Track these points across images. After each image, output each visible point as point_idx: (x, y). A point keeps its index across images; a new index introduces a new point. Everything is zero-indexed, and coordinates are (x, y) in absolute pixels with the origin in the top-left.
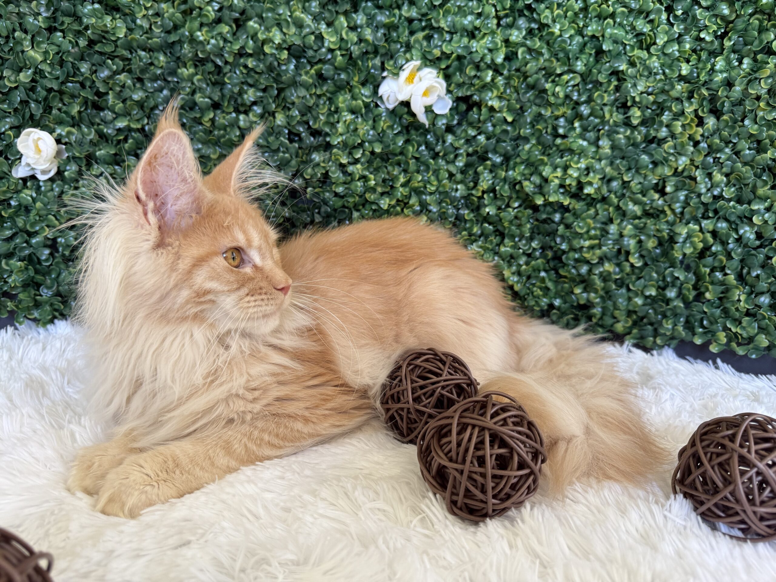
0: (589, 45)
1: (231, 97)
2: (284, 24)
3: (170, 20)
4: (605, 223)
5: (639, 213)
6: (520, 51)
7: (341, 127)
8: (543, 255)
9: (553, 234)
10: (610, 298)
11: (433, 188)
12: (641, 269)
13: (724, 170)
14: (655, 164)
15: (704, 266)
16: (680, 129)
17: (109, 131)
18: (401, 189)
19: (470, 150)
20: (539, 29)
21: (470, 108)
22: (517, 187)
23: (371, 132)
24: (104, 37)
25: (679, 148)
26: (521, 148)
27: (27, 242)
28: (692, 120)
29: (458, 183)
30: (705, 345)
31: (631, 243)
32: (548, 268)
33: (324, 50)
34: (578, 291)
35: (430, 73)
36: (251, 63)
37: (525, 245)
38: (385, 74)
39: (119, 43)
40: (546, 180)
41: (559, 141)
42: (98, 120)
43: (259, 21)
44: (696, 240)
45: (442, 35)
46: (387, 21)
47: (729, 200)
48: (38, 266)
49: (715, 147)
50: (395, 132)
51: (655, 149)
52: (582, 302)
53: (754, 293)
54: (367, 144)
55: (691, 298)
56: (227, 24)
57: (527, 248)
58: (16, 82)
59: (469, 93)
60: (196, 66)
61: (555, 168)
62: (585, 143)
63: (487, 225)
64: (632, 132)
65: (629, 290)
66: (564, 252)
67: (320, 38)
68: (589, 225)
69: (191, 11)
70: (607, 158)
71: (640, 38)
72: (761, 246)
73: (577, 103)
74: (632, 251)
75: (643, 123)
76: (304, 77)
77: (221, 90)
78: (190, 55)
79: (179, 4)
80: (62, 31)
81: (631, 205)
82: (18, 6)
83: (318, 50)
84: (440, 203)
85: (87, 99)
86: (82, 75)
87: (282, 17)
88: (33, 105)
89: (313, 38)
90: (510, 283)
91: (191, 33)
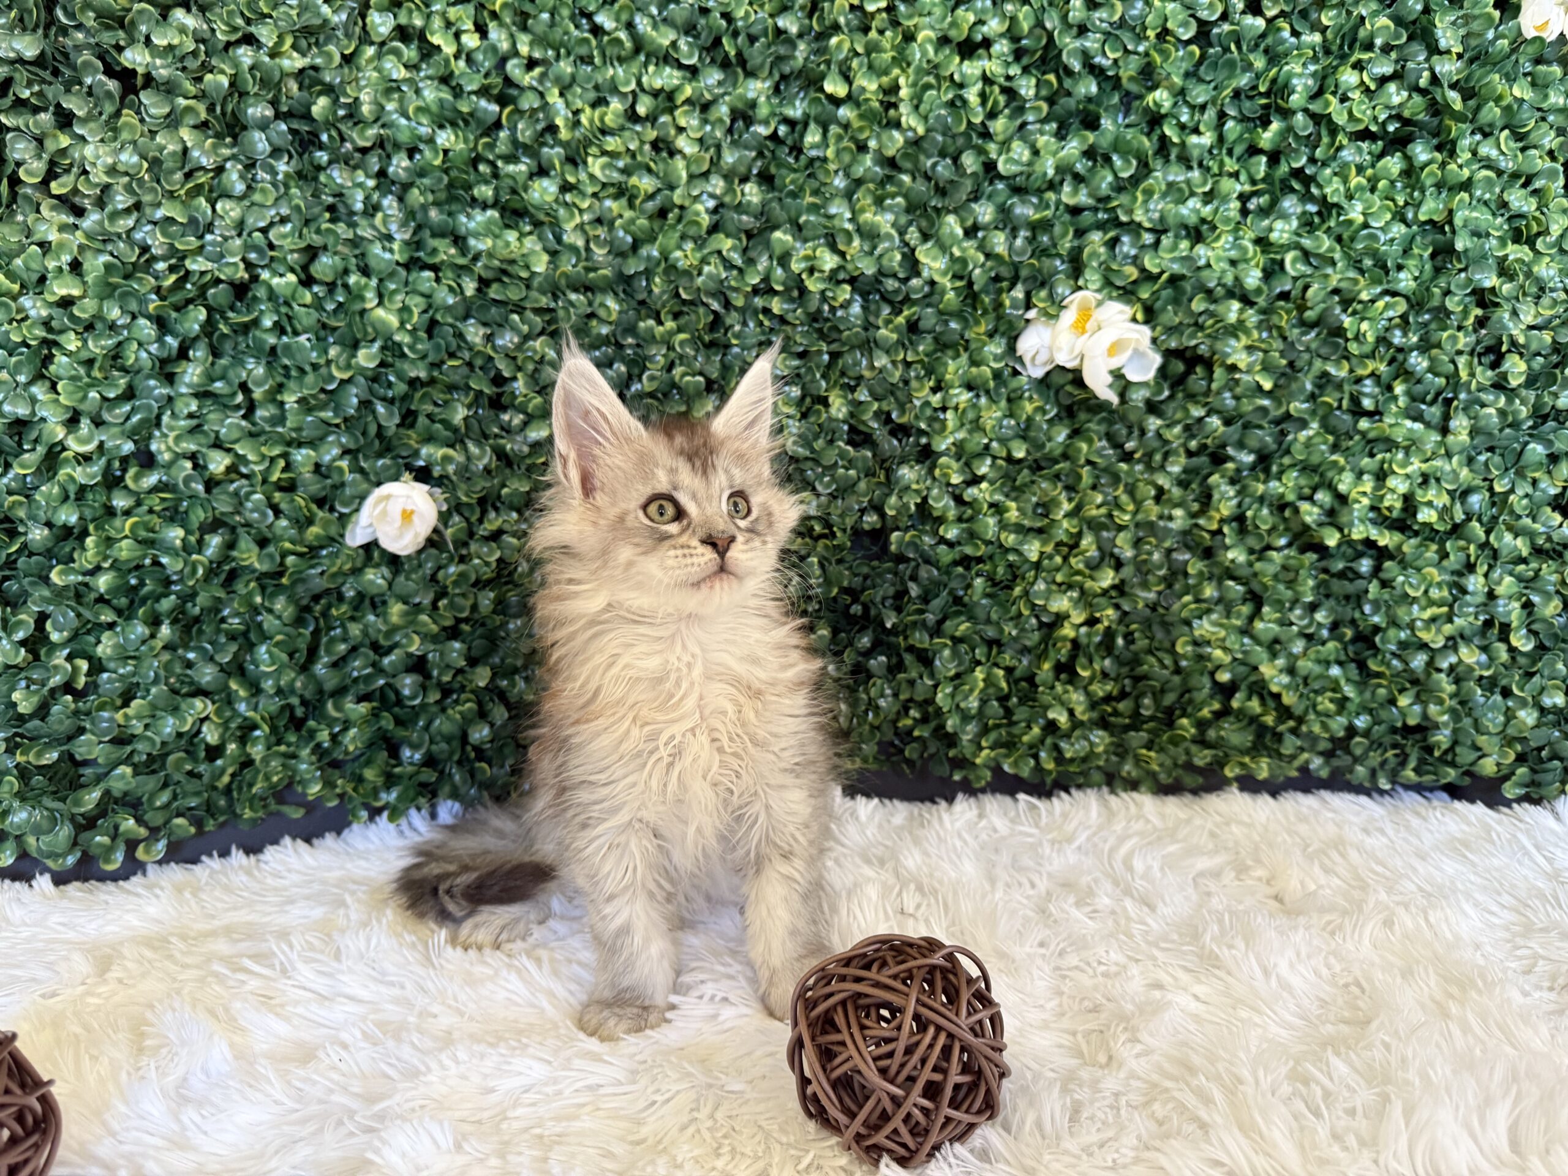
0: (1419, 240)
2: (840, 236)
3: (627, 232)
4: (1459, 574)
5: (1525, 553)
6: (1289, 257)
7: (950, 419)
8: (1336, 634)
9: (1357, 599)
10: (1469, 711)
11: (1126, 517)
12: (1533, 656)
14: (1554, 458)
17: (516, 447)
18: (1065, 524)
19: (1193, 444)
20: (1319, 213)
21: (1190, 370)
22: (1287, 513)
23: (1006, 423)
24: (504, 272)
26: (1290, 437)
27: (374, 664)
29: (1173, 505)
31: (1511, 610)
32: (1343, 658)
33: (918, 281)
34: (1404, 701)
35: (1119, 311)
36: (777, 305)
37: (1301, 618)
38: (1032, 314)
39: (536, 283)
40: (1342, 499)
41: (1364, 424)
42: (496, 430)
43: (796, 230)
45: (1138, 236)
46: (1035, 215)
48: (396, 710)
50: (1049, 417)
51: (1555, 431)
52: (1412, 722)
54: (999, 444)
56: (729, 235)
57: (1306, 622)
58: (350, 368)
59: (1191, 343)
61: (1360, 474)
62: (1418, 426)
63: (1229, 583)
64: (1510, 401)
65: (1507, 695)
66: (1377, 629)
67: (912, 260)
68: (1429, 580)
69: (665, 212)
70: (1460, 453)
71: (1516, 223)
73: (1402, 351)
74: (1515, 624)
75: (1531, 381)
76: (883, 331)
77: (723, 357)
78: (665, 296)
79: (643, 202)
80: (435, 268)
81: (1508, 537)
82: (353, 225)
83: (906, 280)
84: (1137, 543)
85: (479, 394)
86: (471, 349)
87: (836, 222)
88: (380, 409)
89: (899, 257)
90: (1275, 689)
91: (665, 256)
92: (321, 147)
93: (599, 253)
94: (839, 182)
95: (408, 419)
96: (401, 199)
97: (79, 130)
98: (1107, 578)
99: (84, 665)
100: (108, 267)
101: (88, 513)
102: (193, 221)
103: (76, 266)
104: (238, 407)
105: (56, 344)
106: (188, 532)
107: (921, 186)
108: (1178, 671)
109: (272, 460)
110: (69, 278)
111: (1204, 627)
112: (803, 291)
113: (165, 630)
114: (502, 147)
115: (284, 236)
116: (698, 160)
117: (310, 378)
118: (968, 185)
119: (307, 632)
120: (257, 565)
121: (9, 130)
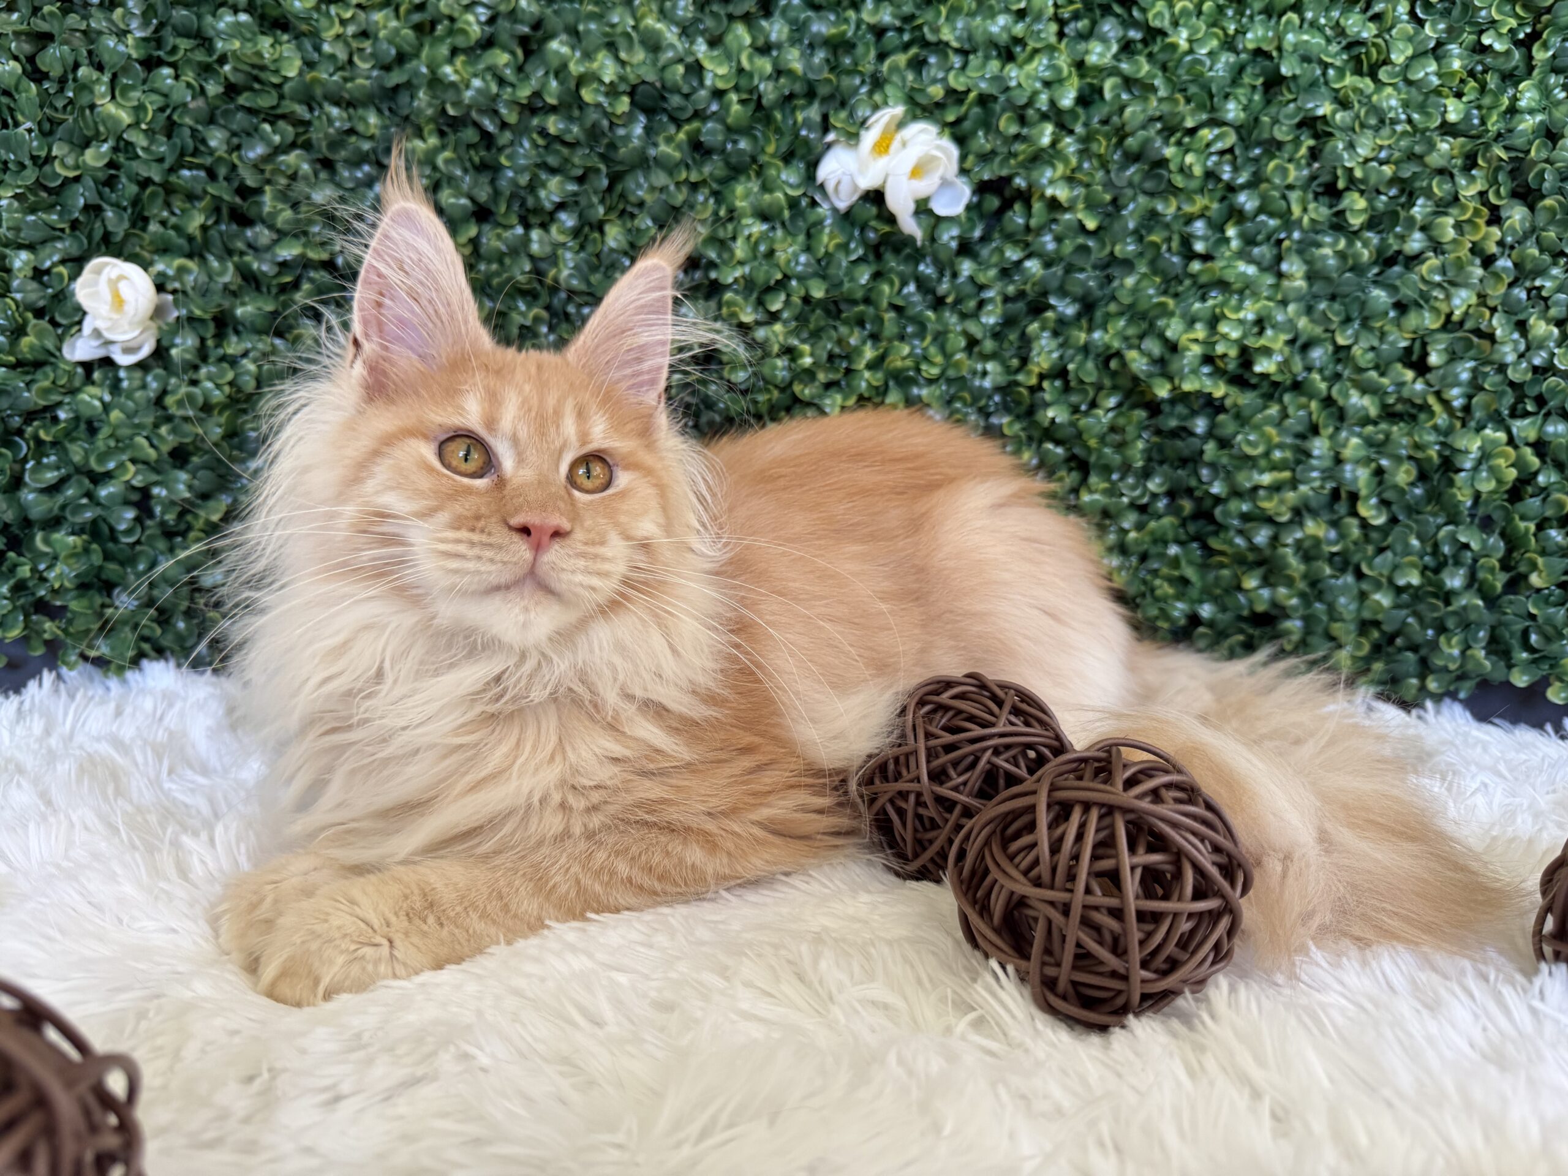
0: (1249, 70)
1: (513, 196)
2: (622, 43)
3: (390, 42)
4: (1302, 436)
5: (1373, 412)
6: (1108, 84)
7: (740, 249)
8: (1173, 509)
9: (1192, 461)
10: (1320, 596)
11: (935, 371)
12: (1384, 530)
13: (1553, 312)
14: (1401, 307)
15: (1523, 518)
16: (1451, 233)
17: (262, 266)
18: (867, 374)
19: (1011, 289)
20: (1144, 40)
21: (1007, 205)
22: (1114, 364)
23: (803, 259)
24: (257, 79)
25: (1451, 274)
26: (1116, 283)
27: (89, 495)
28: (1477, 212)
29: (985, 357)
30: (1537, 690)
31: (1360, 477)
32: (1183, 537)
33: (703, 93)
34: (1250, 583)
35: (922, 131)
36: (554, 124)
38: (831, 137)
39: (287, 88)
40: (1173, 347)
41: (1196, 266)
42: (240, 245)
43: (574, 41)
44: (1501, 462)
45: (946, 56)
46: (833, 31)
48: (110, 545)
49: (1529, 266)
50: (853, 257)
51: (1400, 276)
52: (1260, 608)
54: (794, 283)
55: (1499, 586)
56: (505, 48)
57: (1137, 493)
58: (77, 167)
59: (1004, 172)
60: (442, 134)
61: (1191, 322)
62: (1251, 270)
63: (1050, 446)
64: (1350, 244)
65: (1360, 575)
66: (1217, 500)
67: (696, 69)
68: (1268, 440)
69: (433, 24)
70: (1298, 299)
71: (1355, 51)
73: (1231, 189)
74: (1363, 492)
75: (1373, 223)
76: (664, 148)
77: (493, 182)
78: (430, 112)
79: (409, 12)
80: (173, 65)
81: (1354, 394)
82: (86, 16)
83: (689, 95)
84: (949, 399)
85: (219, 202)
86: (212, 154)
87: (618, 30)
88: (110, 215)
89: (681, 69)
91: (433, 69)
95: (140, 221)
112: (580, 104)
115: (10, 24)
117: (30, 173)
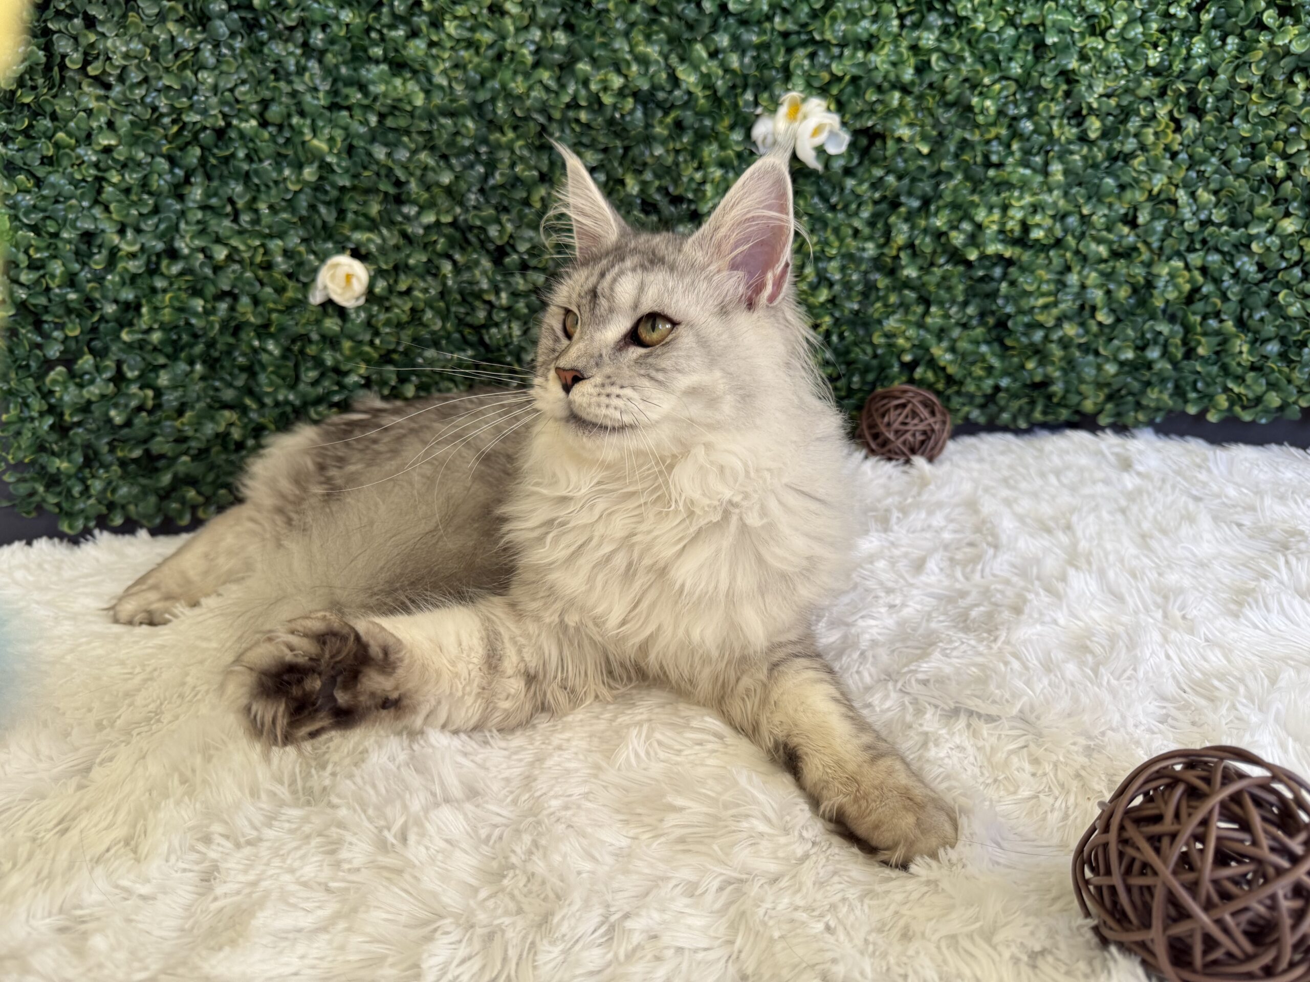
0: (1024, 39)
2: (622, 64)
3: (476, 72)
4: (1061, 274)
5: (1105, 255)
6: (934, 58)
7: (709, 187)
8: (982, 322)
9: (993, 295)
10: (1073, 368)
11: (834, 251)
12: (1113, 327)
13: (1212, 186)
14: (1122, 187)
15: (1194, 313)
16: (1151, 138)
17: (416, 230)
19: (877, 195)
20: (955, 24)
21: (871, 143)
22: (943, 240)
24: (396, 108)
25: (1152, 162)
26: (942, 186)
28: (1167, 126)
29: (864, 240)
30: (1202, 414)
31: (1097, 295)
32: (989, 340)
33: (679, 92)
34: (1030, 365)
35: (817, 104)
36: (583, 116)
37: (958, 313)
38: (759, 111)
39: (418, 112)
40: (979, 227)
41: (991, 173)
42: (400, 219)
43: (593, 62)
44: (1180, 280)
45: (829, 50)
46: (757, 40)
47: (1220, 225)
49: (1197, 158)
51: (1121, 168)
52: (1037, 379)
53: (1258, 341)
55: (1179, 355)
56: (547, 69)
57: (960, 315)
58: (300, 182)
59: (870, 124)
61: (991, 208)
62: (1028, 172)
63: (907, 292)
64: (1090, 150)
65: (1097, 355)
66: (1009, 316)
67: (673, 76)
68: (1040, 279)
69: (502, 56)
70: (1059, 187)
71: (1091, 21)
72: (1265, 280)
73: (1015, 119)
74: (1099, 305)
75: (1105, 134)
76: (657, 129)
78: (506, 116)
80: (349, 108)
81: (1093, 246)
82: (290, 82)
83: (671, 92)
84: (843, 269)
85: (386, 194)
86: (377, 162)
87: (620, 55)
88: (323, 210)
89: (664, 76)
90: (942, 364)
91: (504, 87)
92: (262, 28)
93: (459, 89)
94: (620, 25)
95: (341, 214)
96: (320, 61)
97: (100, 29)
98: (823, 295)
99: (150, 393)
100: (132, 123)
101: (139, 293)
102: (184, 87)
103: (111, 125)
104: (227, 215)
105: (103, 179)
106: (206, 301)
107: (675, 25)
108: (875, 356)
109: (256, 248)
110: (107, 133)
111: (891, 324)
112: (601, 104)
113: (198, 367)
114: (386, 19)
115: (245, 93)
116: (521, 18)
117: (274, 192)
118: (707, 22)
119: (291, 364)
120: (252, 319)
121: (55, 32)
